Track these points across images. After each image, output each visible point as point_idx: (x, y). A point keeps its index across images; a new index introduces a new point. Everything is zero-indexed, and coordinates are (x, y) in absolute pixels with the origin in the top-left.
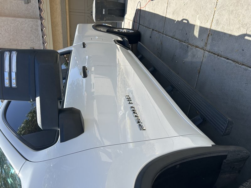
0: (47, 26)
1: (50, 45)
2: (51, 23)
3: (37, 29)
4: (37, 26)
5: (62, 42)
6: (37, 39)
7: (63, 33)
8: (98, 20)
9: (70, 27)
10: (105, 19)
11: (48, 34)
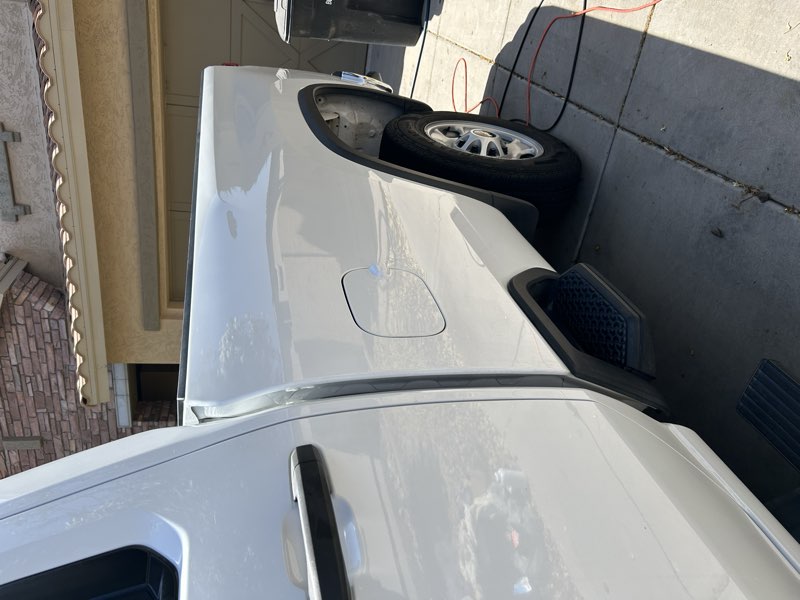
0: (56, 37)
1: (69, 122)
2: (77, 24)
3: (19, 44)
4: (17, 28)
5: (129, 109)
6: (17, 87)
7: (131, 73)
8: (302, 32)
9: (164, 44)
10: (333, 29)
11: (60, 76)
